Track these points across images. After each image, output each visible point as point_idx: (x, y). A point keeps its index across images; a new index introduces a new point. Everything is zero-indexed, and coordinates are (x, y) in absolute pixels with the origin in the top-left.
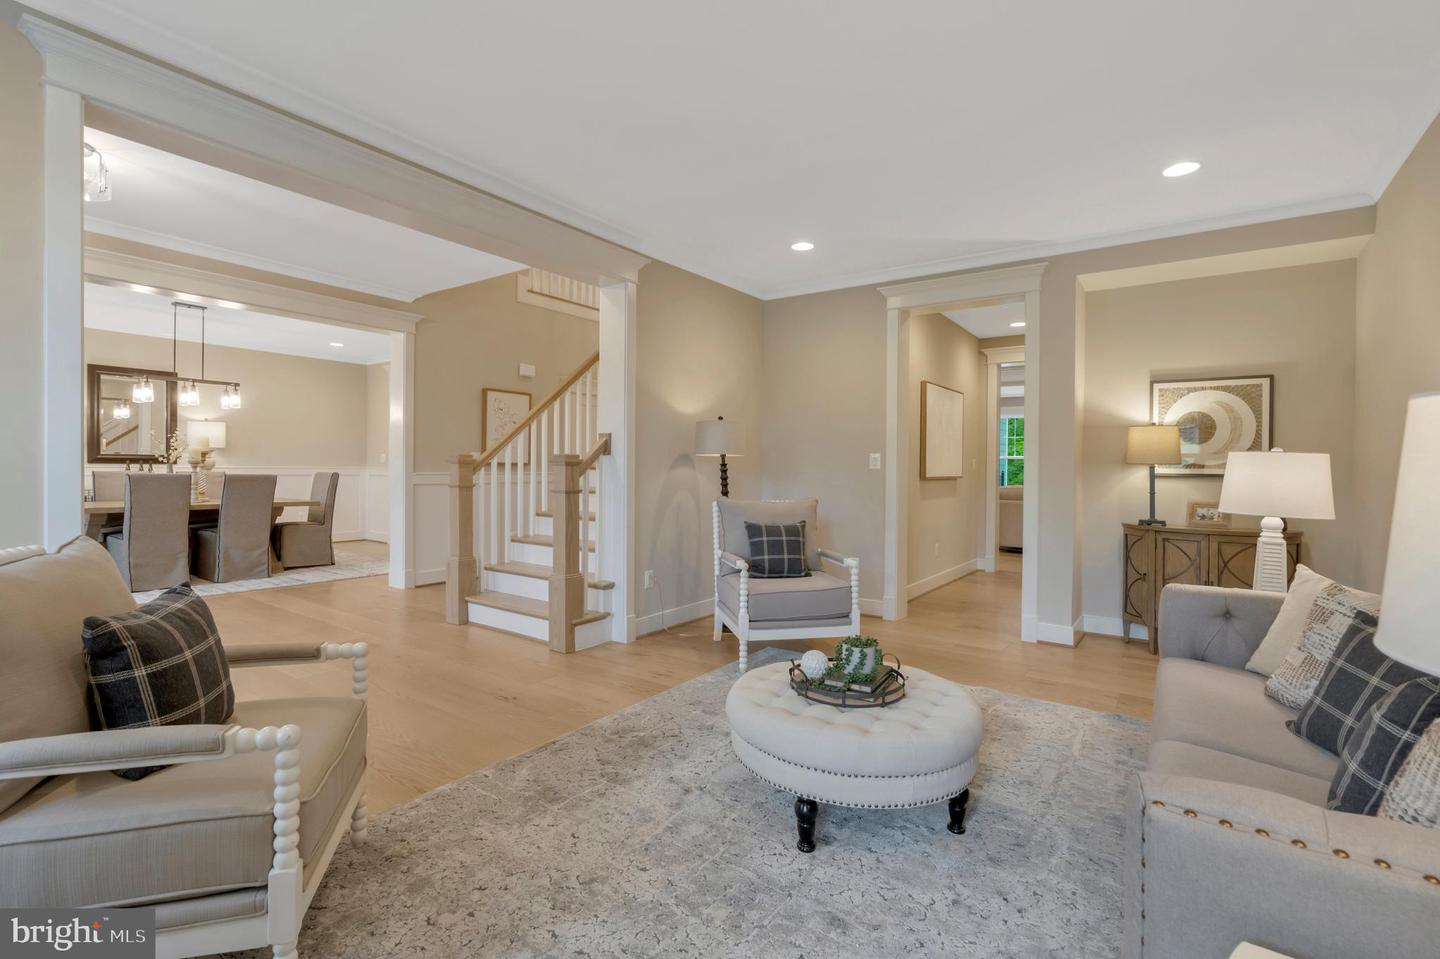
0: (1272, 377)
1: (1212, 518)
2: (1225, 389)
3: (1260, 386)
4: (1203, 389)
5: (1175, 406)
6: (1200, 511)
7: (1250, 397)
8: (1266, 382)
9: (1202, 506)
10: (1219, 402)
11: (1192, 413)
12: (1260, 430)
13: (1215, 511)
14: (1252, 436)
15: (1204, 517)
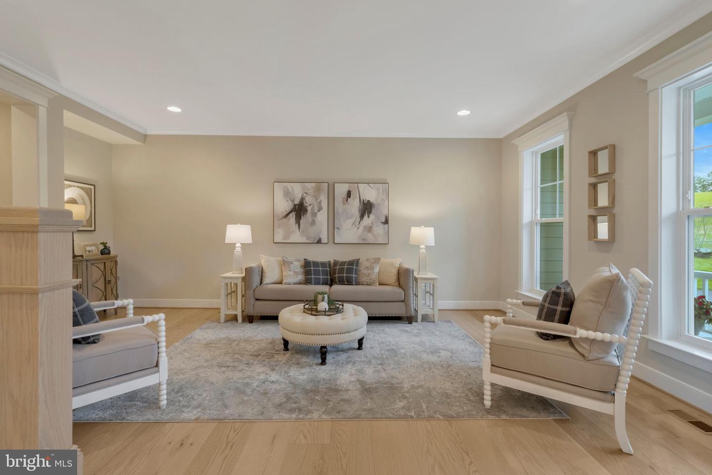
0: (94, 186)
1: (93, 252)
2: (81, 188)
3: (91, 189)
4: (74, 186)
6: (88, 249)
7: (88, 192)
9: (88, 246)
10: (79, 194)
11: (70, 198)
12: (91, 209)
13: (93, 248)
14: (89, 212)
15: (89, 251)
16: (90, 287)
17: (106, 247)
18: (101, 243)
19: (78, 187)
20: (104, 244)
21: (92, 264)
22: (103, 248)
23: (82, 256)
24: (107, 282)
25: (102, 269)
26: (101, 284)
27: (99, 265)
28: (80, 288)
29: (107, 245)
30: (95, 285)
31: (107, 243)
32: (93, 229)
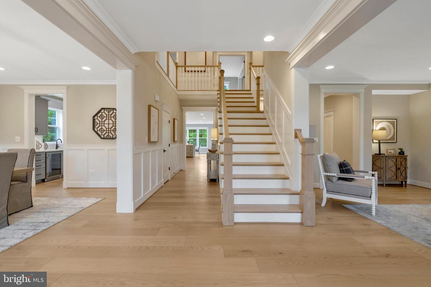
0: (397, 119)
1: (392, 153)
2: (388, 122)
3: (394, 121)
4: (384, 121)
5: (378, 125)
6: (389, 151)
7: (393, 124)
8: (395, 120)
9: (389, 150)
10: (387, 125)
11: (382, 127)
12: (394, 132)
13: (392, 151)
14: (393, 133)
15: (390, 152)
16: (387, 169)
17: (402, 151)
18: (399, 149)
19: (386, 121)
20: (401, 149)
21: (389, 158)
22: (400, 151)
23: (384, 154)
24: (397, 168)
25: (395, 162)
26: (394, 169)
27: (393, 159)
28: (382, 169)
29: (403, 150)
30: (390, 169)
31: (402, 149)
32: (395, 141)
